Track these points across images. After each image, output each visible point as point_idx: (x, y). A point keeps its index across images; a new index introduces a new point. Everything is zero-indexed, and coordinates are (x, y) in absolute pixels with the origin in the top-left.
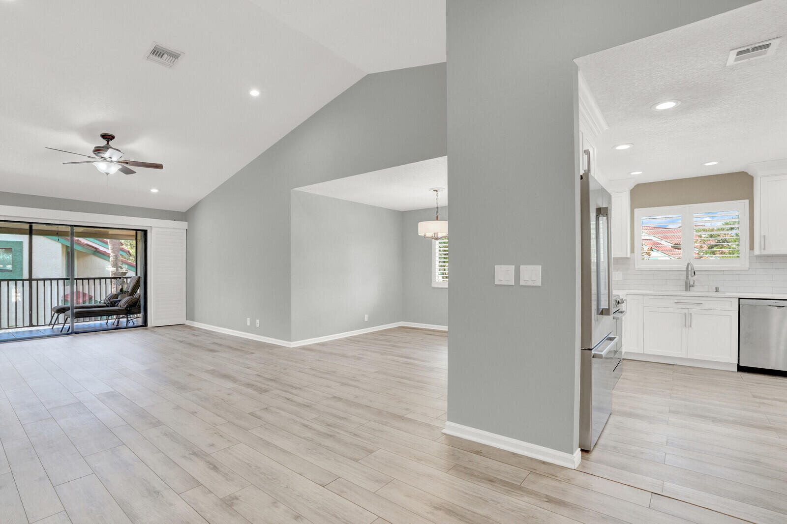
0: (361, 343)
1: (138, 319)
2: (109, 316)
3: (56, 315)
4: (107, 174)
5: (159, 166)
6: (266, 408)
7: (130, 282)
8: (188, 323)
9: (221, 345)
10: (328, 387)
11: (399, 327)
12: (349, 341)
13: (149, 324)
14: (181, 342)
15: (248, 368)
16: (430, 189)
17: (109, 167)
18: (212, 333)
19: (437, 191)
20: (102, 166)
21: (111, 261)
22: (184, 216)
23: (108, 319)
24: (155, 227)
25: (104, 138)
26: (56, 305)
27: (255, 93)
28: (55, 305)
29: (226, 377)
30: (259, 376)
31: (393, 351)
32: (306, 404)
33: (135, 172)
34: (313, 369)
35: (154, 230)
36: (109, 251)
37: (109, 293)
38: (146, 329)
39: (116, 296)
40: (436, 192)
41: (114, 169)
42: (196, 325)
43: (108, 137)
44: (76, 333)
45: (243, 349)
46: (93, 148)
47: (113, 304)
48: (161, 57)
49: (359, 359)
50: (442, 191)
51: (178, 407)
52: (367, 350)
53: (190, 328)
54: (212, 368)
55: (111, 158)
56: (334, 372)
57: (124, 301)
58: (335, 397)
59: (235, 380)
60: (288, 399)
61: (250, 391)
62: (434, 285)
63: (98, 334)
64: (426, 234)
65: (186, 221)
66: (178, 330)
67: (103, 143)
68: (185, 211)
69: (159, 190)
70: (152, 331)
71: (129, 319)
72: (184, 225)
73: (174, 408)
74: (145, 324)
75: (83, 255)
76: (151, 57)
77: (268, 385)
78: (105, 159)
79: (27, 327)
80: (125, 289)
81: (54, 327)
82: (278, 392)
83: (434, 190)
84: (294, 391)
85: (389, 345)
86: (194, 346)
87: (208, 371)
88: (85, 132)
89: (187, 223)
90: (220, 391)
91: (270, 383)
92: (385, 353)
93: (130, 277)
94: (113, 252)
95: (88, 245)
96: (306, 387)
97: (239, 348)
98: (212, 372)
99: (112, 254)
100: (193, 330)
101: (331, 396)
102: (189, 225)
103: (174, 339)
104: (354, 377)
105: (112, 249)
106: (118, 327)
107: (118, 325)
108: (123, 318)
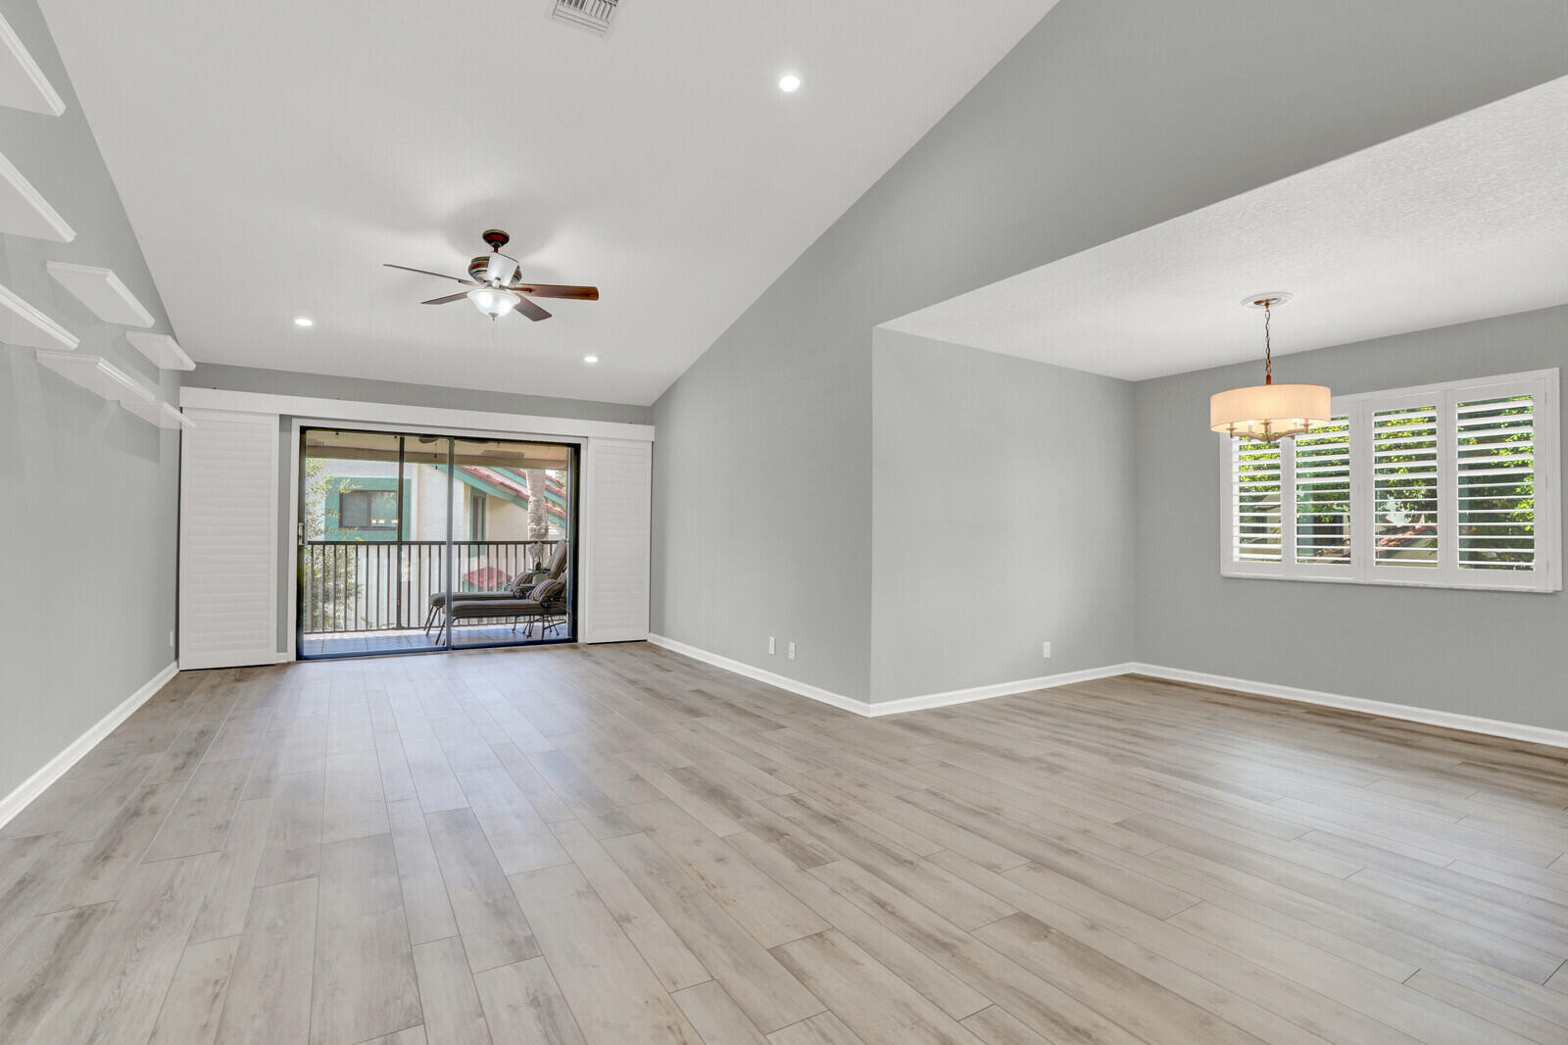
0: (1048, 719)
1: (560, 626)
2: (517, 616)
3: (435, 609)
4: (494, 315)
5: (590, 294)
6: (820, 935)
7: (556, 549)
8: (653, 638)
9: (711, 697)
10: (993, 868)
11: (1125, 676)
12: (1006, 708)
13: (581, 639)
14: (632, 682)
15: (771, 772)
16: (1245, 301)
17: (497, 300)
18: (695, 665)
19: (1267, 305)
20: (483, 299)
21: (529, 511)
22: (650, 413)
23: (515, 623)
24: (594, 438)
25: (490, 242)
26: (437, 592)
27: (789, 83)
28: (435, 591)
29: (715, 793)
30: (796, 801)
31: (1143, 751)
32: (939, 936)
33: (549, 316)
34: (935, 794)
35: (592, 442)
36: (527, 491)
37: (521, 570)
38: (575, 648)
39: (528, 578)
40: (1262, 309)
41: (507, 304)
42: (668, 644)
43: (496, 237)
44: (454, 649)
45: (757, 712)
46: (470, 263)
47: (523, 593)
48: (581, 7)
49: (1052, 769)
50: (1286, 301)
51: (590, 891)
52: (1069, 743)
53: (655, 649)
54: (687, 762)
55: (499, 279)
56: (997, 811)
57: (540, 588)
58: (1023, 918)
59: (738, 812)
60: (882, 905)
61: (773, 853)
62: (1226, 571)
63: (489, 653)
64: (1235, 425)
65: (651, 424)
66: (631, 654)
67: (486, 249)
68: (649, 405)
69: (600, 357)
70: (584, 653)
71: (546, 624)
72: (647, 432)
73: (579, 894)
74: (573, 637)
75: (499, 502)
76: (562, 9)
77: (820, 838)
78: (489, 284)
79: (393, 629)
80: (545, 565)
81: (431, 632)
82: (855, 872)
83: (1257, 303)
84: (896, 873)
85: (1123, 731)
86: (660, 696)
87: (675, 772)
88: (454, 228)
89: (653, 427)
90: (698, 842)
91: (826, 831)
92: (1121, 756)
93: (556, 542)
94: (534, 495)
95: (501, 484)
96: (926, 858)
97: (749, 709)
98: (686, 777)
99: (532, 499)
100: (659, 655)
101: (1010, 912)
102: (657, 433)
103: (619, 675)
104: (1060, 838)
105: (532, 489)
106: (529, 639)
107: (530, 635)
108: (537, 621)
